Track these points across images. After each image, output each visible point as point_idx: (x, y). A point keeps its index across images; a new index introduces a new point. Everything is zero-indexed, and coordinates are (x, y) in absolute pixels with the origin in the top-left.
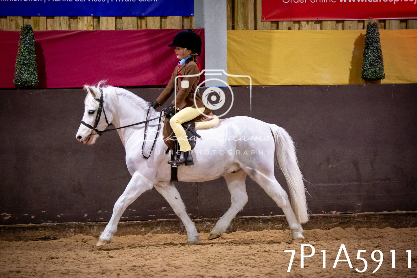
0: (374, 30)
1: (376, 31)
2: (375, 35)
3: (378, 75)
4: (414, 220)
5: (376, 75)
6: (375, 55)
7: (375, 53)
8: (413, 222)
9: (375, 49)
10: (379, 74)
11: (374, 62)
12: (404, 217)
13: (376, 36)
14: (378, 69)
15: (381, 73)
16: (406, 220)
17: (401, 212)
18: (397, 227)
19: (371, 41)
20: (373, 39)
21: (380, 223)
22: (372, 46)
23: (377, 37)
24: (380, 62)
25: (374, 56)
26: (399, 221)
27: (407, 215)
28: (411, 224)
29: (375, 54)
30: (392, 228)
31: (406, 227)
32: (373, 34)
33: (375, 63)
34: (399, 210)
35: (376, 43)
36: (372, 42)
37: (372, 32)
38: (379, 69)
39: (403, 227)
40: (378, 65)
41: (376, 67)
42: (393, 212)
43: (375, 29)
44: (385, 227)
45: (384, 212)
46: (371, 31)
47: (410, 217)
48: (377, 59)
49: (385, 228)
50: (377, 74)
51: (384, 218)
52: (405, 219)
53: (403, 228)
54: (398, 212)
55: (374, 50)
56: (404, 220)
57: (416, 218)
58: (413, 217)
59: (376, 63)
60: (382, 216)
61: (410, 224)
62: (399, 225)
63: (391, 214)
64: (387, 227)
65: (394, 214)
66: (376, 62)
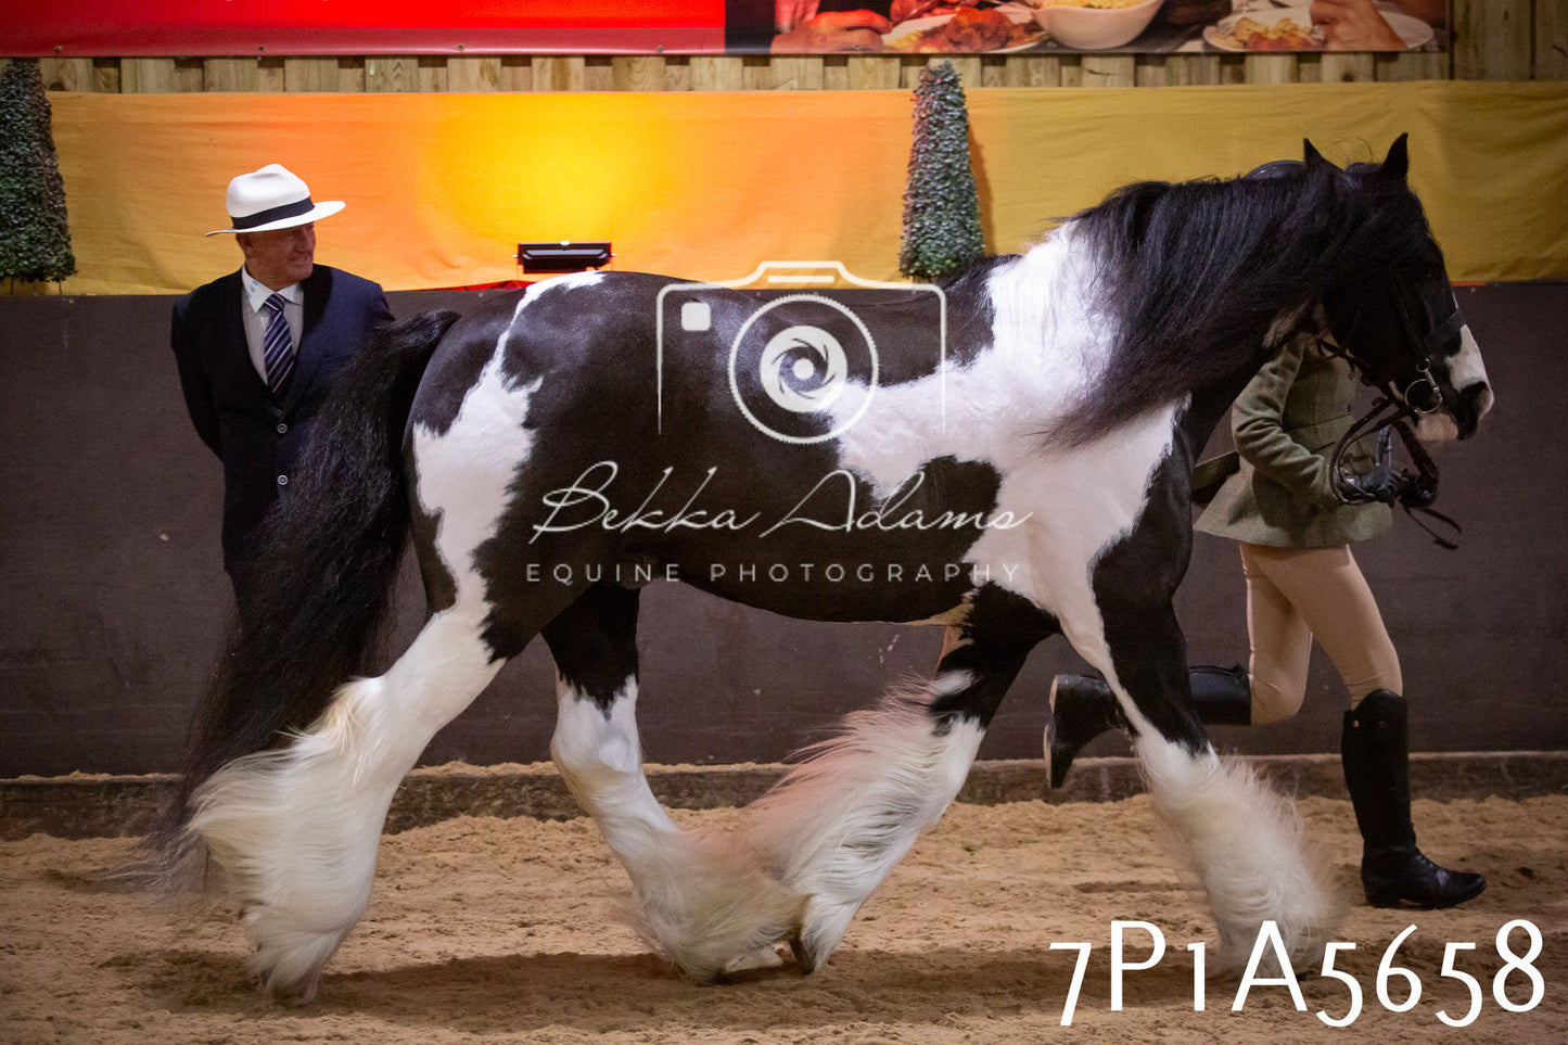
0: (18, 92)
1: (27, 97)
2: (21, 113)
3: (26, 263)
4: (140, 808)
5: (18, 261)
6: (17, 186)
7: (18, 178)
8: (136, 816)
9: (20, 165)
10: (28, 259)
11: (13, 212)
12: (102, 795)
13: (24, 115)
14: (26, 238)
15: (35, 255)
16: (110, 808)
17: (89, 777)
18: (74, 835)
19: (7, 134)
20: (11, 127)
21: (7, 819)
22: (11, 153)
23: (29, 118)
24: (35, 215)
25: (12, 191)
26: (83, 810)
27: (114, 788)
28: (128, 824)
29: (19, 181)
30: (58, 837)
31: (112, 834)
32: (13, 110)
33: (16, 219)
34: (82, 771)
35: (24, 140)
36: (10, 137)
37: (11, 102)
38: (31, 239)
39: (99, 835)
40: (26, 223)
41: (21, 232)
42: (58, 779)
43: (22, 89)
44: (27, 833)
45: (23, 778)
46: (8, 99)
47: (123, 798)
48: (23, 204)
49: (26, 837)
50: (23, 258)
51: (24, 801)
52: (105, 803)
53: (99, 838)
54: (77, 776)
55: (15, 167)
56: (102, 808)
57: (146, 800)
58: (136, 796)
59: (20, 219)
60: (13, 793)
61: (123, 822)
62: (85, 828)
63: (50, 786)
64: (35, 835)
65: (63, 786)
66: (20, 214)
